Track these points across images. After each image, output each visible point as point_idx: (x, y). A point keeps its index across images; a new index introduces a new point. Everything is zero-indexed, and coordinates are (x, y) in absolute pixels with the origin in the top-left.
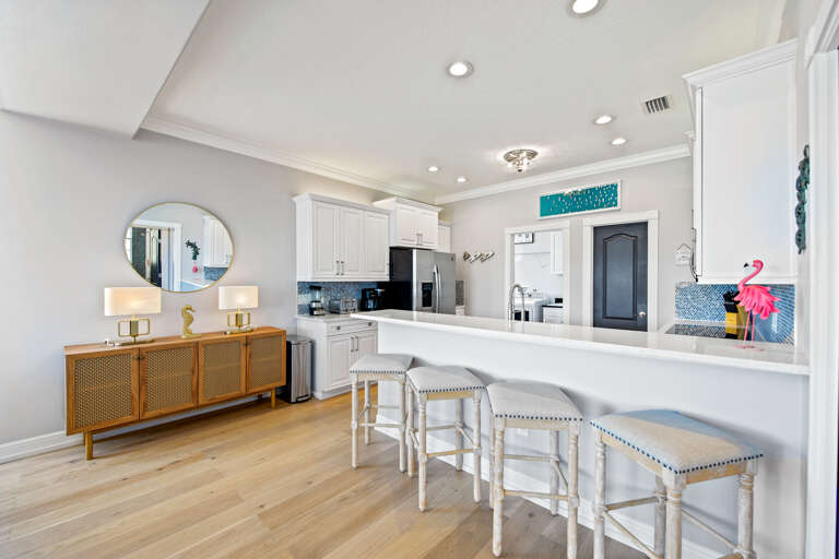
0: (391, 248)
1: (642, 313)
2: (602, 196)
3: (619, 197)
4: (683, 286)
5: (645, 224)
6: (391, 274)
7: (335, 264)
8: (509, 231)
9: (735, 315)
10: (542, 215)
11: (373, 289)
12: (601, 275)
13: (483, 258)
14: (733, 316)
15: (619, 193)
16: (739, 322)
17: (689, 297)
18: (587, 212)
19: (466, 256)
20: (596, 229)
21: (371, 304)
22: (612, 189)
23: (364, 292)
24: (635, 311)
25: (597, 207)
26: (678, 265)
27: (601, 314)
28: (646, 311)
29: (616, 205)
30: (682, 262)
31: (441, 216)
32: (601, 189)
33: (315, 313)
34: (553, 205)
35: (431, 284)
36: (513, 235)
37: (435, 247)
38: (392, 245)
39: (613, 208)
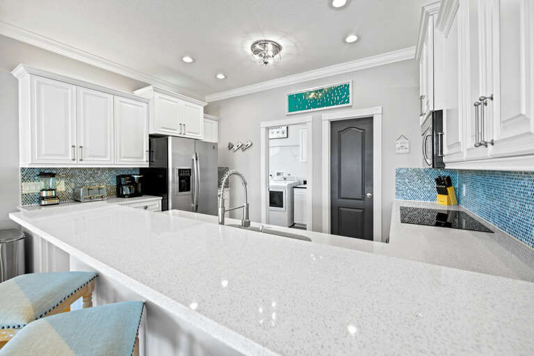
0: (151, 136)
1: (369, 194)
2: (338, 95)
3: (350, 96)
4: (401, 172)
5: (371, 119)
6: (151, 161)
7: (70, 149)
8: (264, 124)
9: (446, 196)
10: (290, 111)
11: (130, 176)
12: (336, 162)
13: (244, 148)
14: (444, 197)
15: (350, 92)
16: (449, 204)
17: (407, 181)
18: (325, 108)
19: (230, 147)
20: (333, 123)
21: (126, 191)
22: (345, 89)
23: (119, 178)
24: (363, 193)
25: (334, 104)
26: (398, 154)
27: (336, 195)
28: (372, 193)
29: (348, 102)
30: (401, 151)
31: (206, 110)
32: (336, 88)
33: (43, 203)
34: (298, 103)
35: (190, 170)
36: (268, 129)
37: (201, 137)
38: (152, 132)
39: (346, 105)
